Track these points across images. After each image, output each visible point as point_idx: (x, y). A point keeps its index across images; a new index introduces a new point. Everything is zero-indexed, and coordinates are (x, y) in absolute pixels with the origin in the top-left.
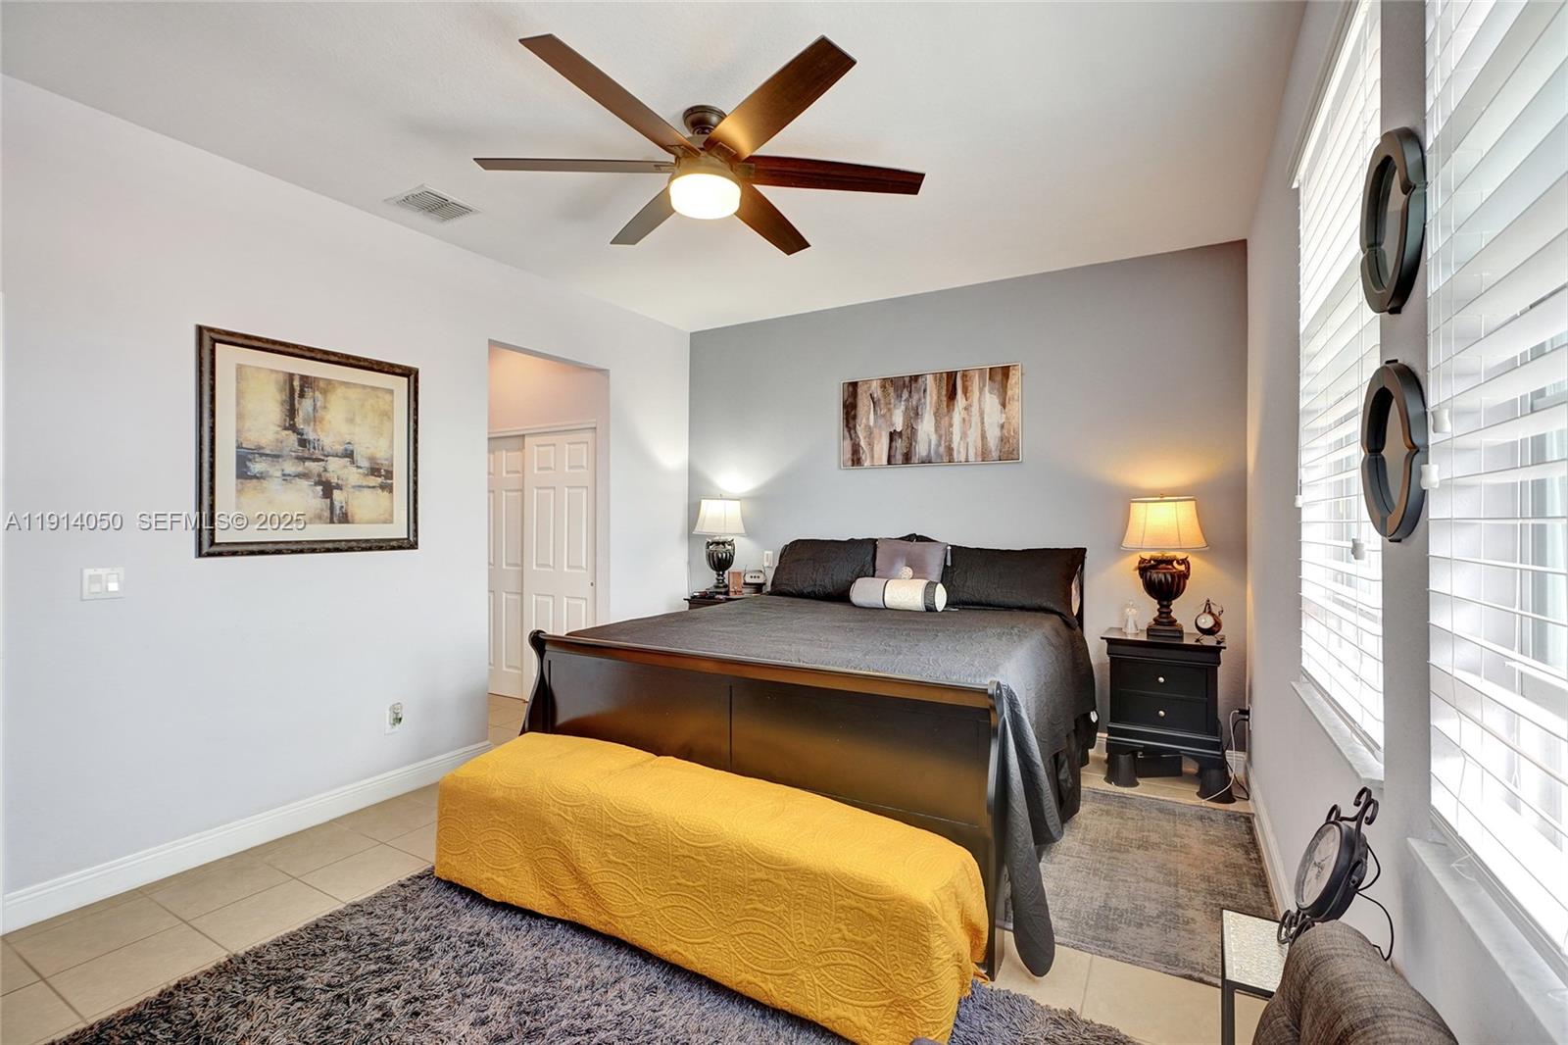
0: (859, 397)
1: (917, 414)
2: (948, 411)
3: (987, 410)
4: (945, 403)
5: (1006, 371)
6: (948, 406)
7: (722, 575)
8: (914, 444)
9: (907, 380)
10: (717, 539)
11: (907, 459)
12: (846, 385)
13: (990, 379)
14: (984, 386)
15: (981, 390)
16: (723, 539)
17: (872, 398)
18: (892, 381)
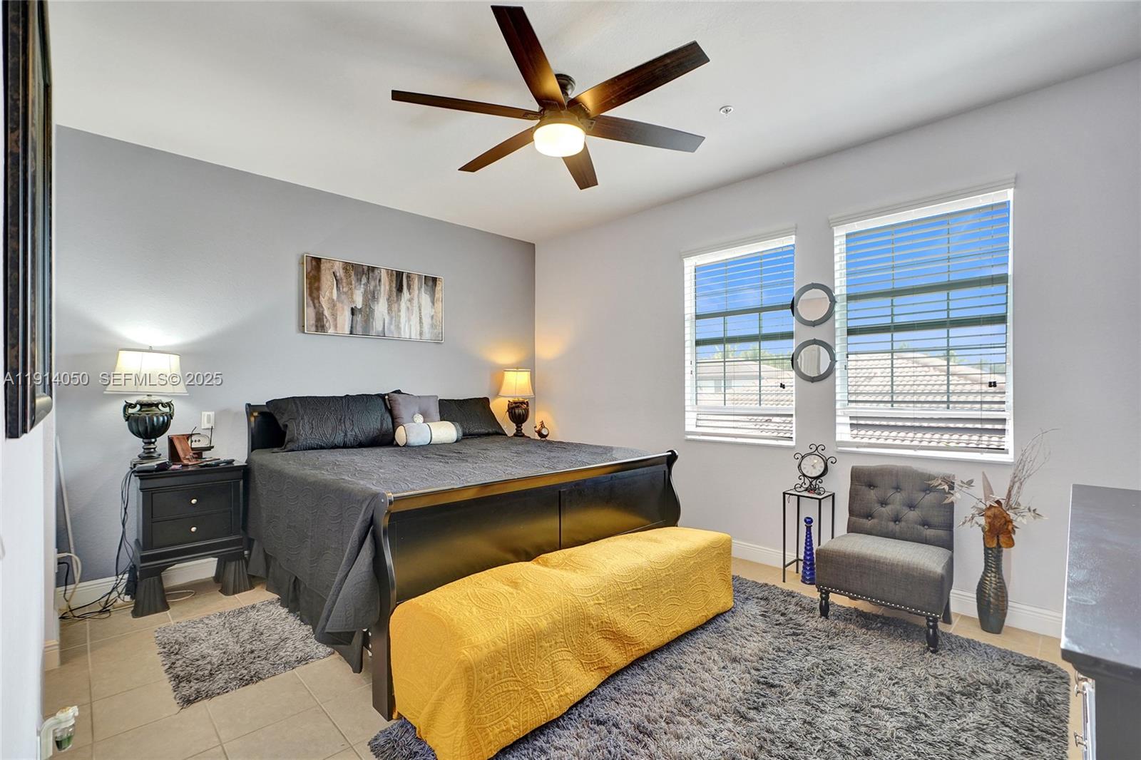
0: (323, 272)
1: (374, 297)
2: (397, 300)
3: (423, 303)
4: (395, 294)
5: (434, 280)
6: (397, 296)
7: (154, 443)
8: (371, 320)
9: (366, 268)
11: (366, 333)
12: (309, 259)
13: (425, 283)
14: (421, 287)
15: (419, 289)
16: (154, 399)
17: (335, 277)
18: (353, 265)
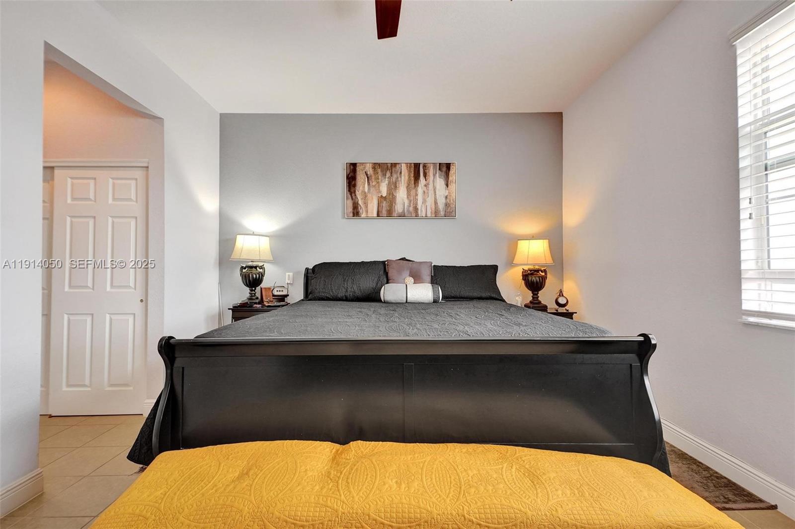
0: (358, 173)
1: (396, 187)
2: (415, 187)
3: (438, 187)
4: (413, 182)
5: (448, 166)
6: (415, 183)
7: (254, 291)
8: (394, 205)
9: (389, 165)
10: (250, 264)
11: (390, 214)
12: (348, 165)
13: (439, 169)
14: (436, 173)
15: (434, 175)
16: (255, 264)
17: (367, 175)
18: (379, 165)
